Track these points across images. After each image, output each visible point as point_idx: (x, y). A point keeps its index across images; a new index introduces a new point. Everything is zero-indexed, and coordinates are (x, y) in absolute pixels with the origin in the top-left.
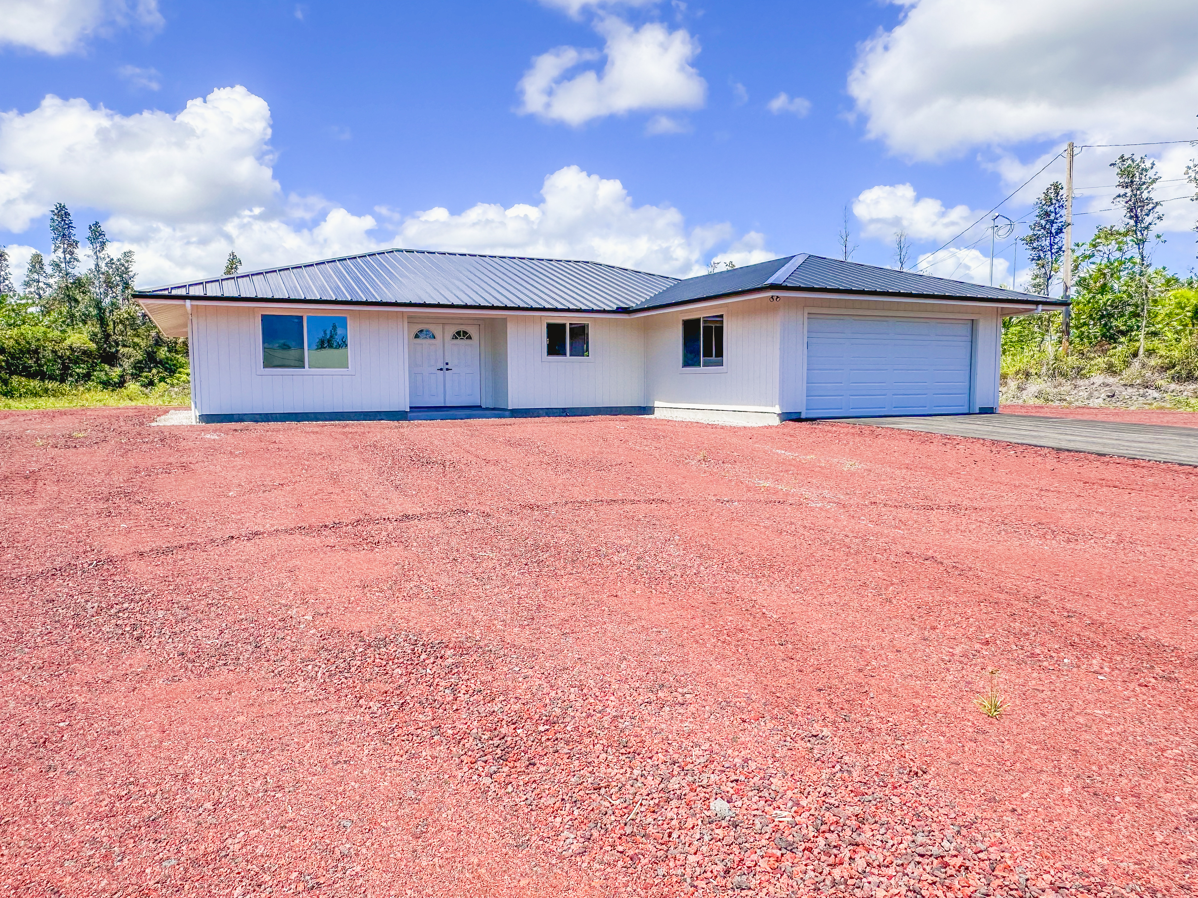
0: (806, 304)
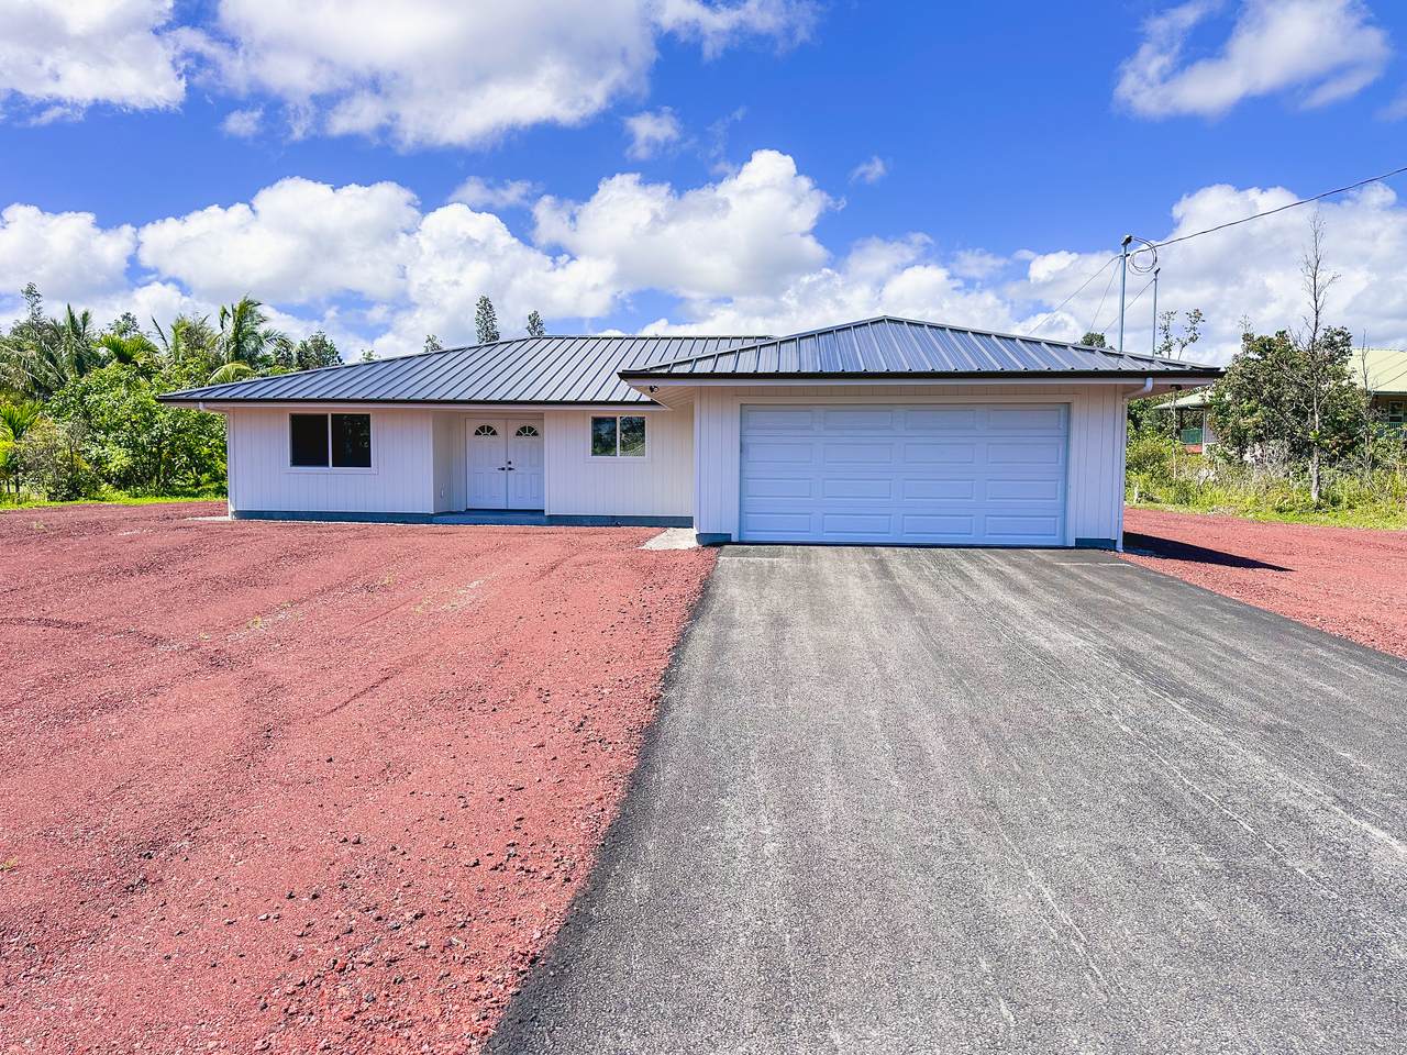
0: (737, 392)
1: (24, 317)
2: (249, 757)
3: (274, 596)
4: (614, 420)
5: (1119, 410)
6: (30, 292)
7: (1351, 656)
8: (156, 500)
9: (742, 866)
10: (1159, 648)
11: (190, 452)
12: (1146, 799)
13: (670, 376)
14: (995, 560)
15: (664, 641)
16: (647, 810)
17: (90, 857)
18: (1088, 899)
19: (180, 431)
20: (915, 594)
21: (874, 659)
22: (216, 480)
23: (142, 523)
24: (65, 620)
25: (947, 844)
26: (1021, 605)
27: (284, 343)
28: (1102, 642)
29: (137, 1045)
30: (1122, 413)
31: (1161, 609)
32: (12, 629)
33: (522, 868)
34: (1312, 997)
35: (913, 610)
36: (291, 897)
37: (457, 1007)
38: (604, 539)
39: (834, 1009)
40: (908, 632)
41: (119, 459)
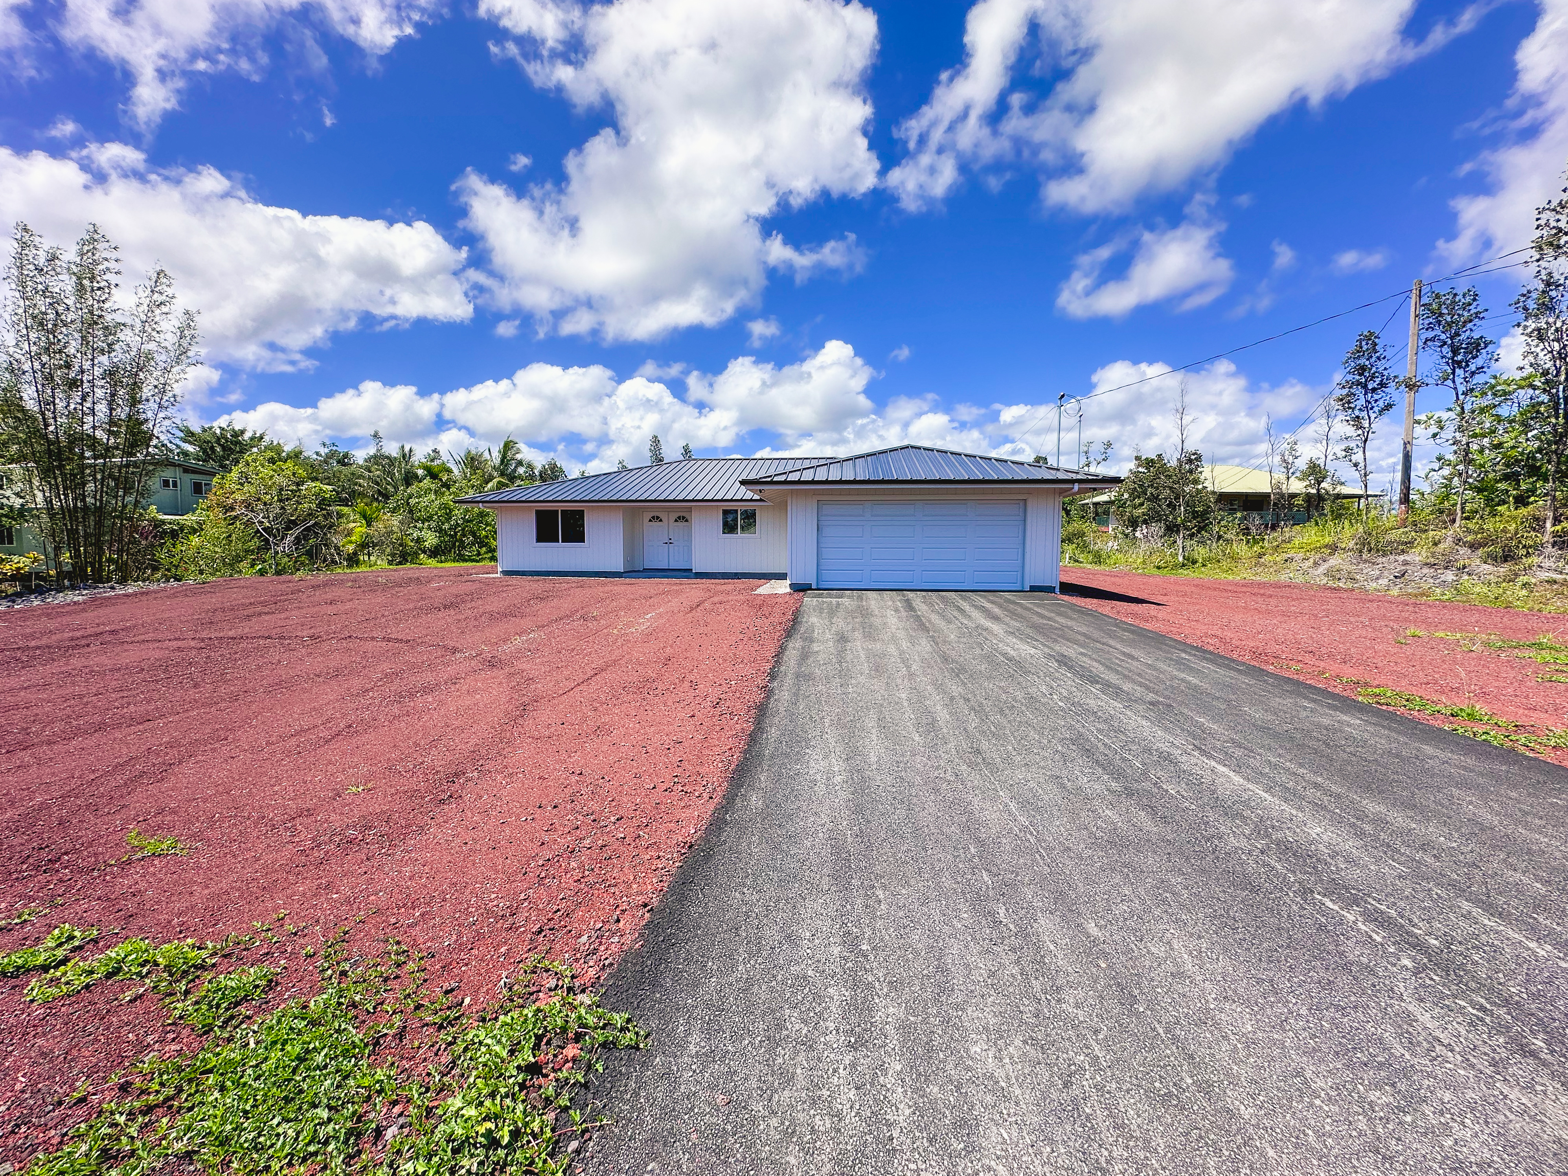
0: (815, 492)
1: (372, 451)
2: (513, 722)
3: (526, 623)
4: (737, 511)
5: (1057, 504)
6: (376, 436)
7: (1205, 658)
8: (453, 564)
9: (820, 789)
10: (1082, 654)
11: (474, 534)
12: (1074, 747)
13: (772, 483)
14: (980, 600)
15: (770, 653)
16: (760, 755)
17: (417, 782)
18: (1038, 809)
19: (468, 521)
20: (930, 621)
21: (903, 662)
22: (490, 551)
23: (445, 578)
24: (400, 638)
25: (949, 776)
26: (996, 628)
27: (530, 466)
28: (1046, 650)
29: (448, 896)
30: (1058, 506)
31: (1084, 629)
32: (367, 643)
33: (683, 791)
34: (1179, 869)
35: (928, 631)
36: (540, 807)
37: (644, 874)
38: (730, 587)
39: (879, 877)
40: (925, 646)
41: (431, 539)
